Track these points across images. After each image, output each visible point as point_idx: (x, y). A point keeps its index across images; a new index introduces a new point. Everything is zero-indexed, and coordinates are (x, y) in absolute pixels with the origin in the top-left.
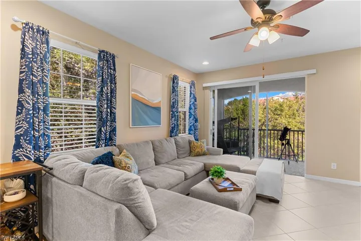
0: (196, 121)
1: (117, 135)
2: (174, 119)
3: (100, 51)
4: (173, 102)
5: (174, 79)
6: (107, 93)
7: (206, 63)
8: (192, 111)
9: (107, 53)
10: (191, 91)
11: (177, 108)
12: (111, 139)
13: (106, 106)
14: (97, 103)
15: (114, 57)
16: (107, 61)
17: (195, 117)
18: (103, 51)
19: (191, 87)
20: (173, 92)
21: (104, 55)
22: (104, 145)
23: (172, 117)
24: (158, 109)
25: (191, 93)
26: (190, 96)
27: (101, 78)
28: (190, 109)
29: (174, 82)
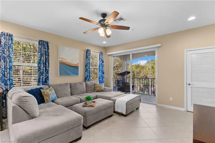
0: (103, 73)
1: (49, 80)
2: (87, 72)
3: (39, 41)
4: (87, 64)
5: (88, 51)
6: (43, 60)
7: (105, 42)
8: (100, 68)
9: (43, 41)
10: (100, 57)
11: (89, 67)
12: (46, 82)
13: (42, 66)
14: (38, 65)
15: (47, 43)
16: (43, 45)
17: (102, 71)
18: (41, 41)
19: (100, 55)
20: (87, 58)
21: (42, 42)
22: (42, 84)
23: (86, 71)
24: (76, 67)
25: (100, 58)
26: (100, 60)
27: (40, 53)
28: (99, 67)
29: (87, 53)
